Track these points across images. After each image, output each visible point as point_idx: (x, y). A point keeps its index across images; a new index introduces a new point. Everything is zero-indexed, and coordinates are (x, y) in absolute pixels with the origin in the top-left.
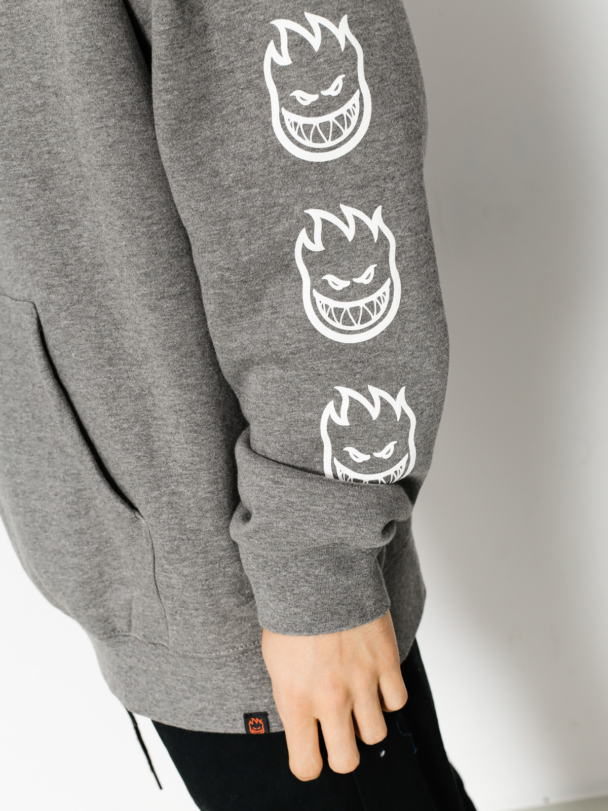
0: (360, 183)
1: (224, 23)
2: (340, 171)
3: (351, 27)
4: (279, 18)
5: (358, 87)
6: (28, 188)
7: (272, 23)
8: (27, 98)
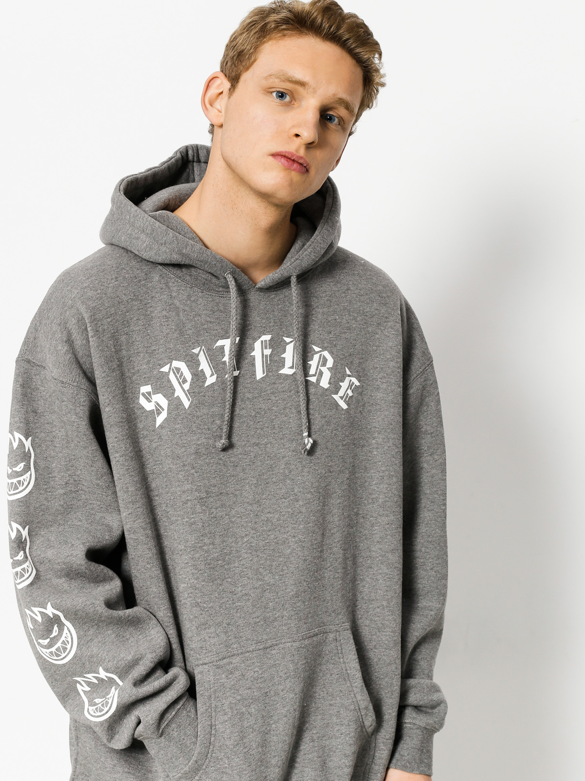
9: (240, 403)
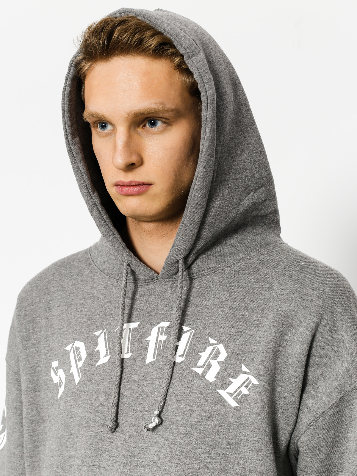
9: (125, 384)
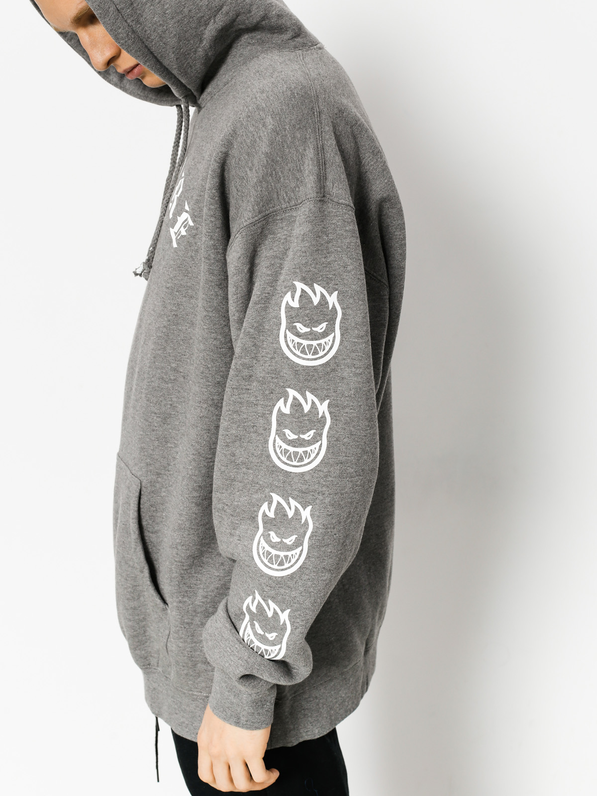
0: (304, 490)
1: (261, 379)
2: (296, 480)
3: (329, 407)
4: (292, 388)
5: (321, 440)
6: (156, 420)
7: (286, 389)
8: (166, 374)
